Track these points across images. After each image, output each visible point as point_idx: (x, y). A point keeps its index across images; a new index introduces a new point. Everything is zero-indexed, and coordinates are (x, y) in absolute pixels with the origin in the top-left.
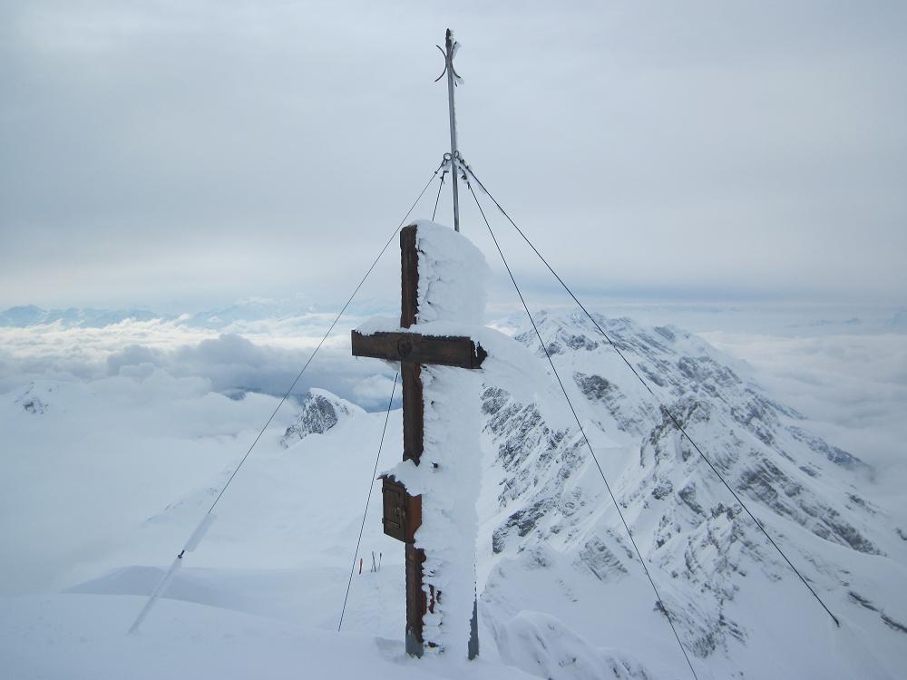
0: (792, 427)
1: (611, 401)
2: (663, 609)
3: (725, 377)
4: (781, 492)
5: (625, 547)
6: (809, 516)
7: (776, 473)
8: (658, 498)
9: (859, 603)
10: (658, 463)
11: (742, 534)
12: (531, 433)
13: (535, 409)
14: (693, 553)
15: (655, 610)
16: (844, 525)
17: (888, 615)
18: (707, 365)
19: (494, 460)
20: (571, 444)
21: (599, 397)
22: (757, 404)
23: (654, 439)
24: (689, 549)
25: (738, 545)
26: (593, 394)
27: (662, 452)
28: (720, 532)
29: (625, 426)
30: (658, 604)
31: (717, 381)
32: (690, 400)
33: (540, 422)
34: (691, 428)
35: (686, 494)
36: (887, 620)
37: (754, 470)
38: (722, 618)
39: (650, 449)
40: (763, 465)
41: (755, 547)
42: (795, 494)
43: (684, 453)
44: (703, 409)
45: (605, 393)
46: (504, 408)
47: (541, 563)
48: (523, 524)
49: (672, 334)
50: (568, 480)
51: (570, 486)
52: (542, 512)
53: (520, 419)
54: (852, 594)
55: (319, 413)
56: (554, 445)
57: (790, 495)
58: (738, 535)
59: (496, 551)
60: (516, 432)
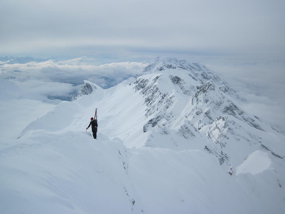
0: (236, 95)
1: (181, 85)
2: (207, 149)
3: (216, 79)
4: (237, 113)
5: (194, 128)
6: (245, 121)
7: (235, 107)
8: (197, 115)
9: (264, 148)
10: (198, 103)
11: (228, 126)
12: (155, 94)
13: (157, 87)
14: (211, 132)
15: (205, 149)
16: (256, 124)
17: (273, 152)
18: (210, 75)
19: (143, 103)
20: (169, 98)
21: (177, 83)
22: (226, 87)
23: (196, 96)
24: (209, 131)
25: (226, 129)
26: (175, 82)
27: (199, 100)
28: (220, 125)
29: (186, 92)
30: (206, 147)
31: (213, 80)
32: (208, 83)
33: (158, 91)
34: (209, 92)
35: (207, 113)
36: (273, 154)
37: (228, 106)
38: (222, 152)
39: (195, 99)
40: (232, 105)
41: (232, 130)
42: (241, 114)
43: (206, 100)
44: (213, 86)
45: (179, 82)
46: (146, 86)
47: (166, 133)
48: (153, 123)
49: (199, 65)
50: (168, 109)
51: (169, 110)
52: (159, 119)
53: (152, 90)
54: (262, 145)
55: (87, 88)
56: (163, 98)
57: (240, 114)
58: (227, 126)
59: (145, 131)
60: (150, 94)
